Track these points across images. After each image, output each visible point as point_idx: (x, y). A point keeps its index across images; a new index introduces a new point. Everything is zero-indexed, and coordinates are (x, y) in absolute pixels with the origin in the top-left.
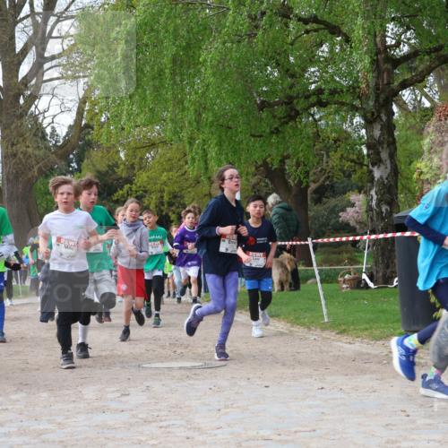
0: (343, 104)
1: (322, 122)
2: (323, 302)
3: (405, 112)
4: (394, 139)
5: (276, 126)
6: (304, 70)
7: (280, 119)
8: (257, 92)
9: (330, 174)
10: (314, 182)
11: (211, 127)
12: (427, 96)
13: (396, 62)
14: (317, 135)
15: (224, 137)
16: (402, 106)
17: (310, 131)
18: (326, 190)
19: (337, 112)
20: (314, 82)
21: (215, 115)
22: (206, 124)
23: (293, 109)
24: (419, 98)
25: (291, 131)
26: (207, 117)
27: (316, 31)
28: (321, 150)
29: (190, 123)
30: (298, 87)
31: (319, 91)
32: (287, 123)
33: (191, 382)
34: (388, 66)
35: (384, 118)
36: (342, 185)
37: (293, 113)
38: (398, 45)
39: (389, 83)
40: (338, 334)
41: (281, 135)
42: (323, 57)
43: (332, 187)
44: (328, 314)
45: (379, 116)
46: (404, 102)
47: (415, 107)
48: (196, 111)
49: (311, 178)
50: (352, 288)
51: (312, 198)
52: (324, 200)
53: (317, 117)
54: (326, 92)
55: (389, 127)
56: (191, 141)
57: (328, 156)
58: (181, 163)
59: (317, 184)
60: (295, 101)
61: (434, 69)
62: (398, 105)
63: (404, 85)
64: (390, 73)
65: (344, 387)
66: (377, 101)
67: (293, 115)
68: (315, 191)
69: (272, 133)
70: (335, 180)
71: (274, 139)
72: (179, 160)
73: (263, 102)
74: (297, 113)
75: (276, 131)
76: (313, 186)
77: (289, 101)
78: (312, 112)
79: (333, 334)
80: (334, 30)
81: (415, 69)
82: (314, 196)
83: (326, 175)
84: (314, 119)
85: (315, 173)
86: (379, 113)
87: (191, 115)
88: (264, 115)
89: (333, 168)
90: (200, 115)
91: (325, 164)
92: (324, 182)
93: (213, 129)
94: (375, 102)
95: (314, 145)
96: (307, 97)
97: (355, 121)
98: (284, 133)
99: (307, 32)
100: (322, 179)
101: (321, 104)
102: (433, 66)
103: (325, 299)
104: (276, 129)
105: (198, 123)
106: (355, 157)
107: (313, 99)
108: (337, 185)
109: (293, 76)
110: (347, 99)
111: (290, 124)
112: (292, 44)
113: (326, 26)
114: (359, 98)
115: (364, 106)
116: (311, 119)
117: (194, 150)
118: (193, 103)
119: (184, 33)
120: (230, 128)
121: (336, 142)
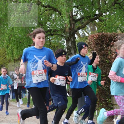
0: (58, 35)
1: (52, 41)
3: (80, 37)
4: (76, 46)
6: (46, 23)
8: (30, 31)
11: (14, 42)
12: (87, 32)
13: (76, 21)
15: (19, 46)
19: (57, 37)
20: (49, 27)
21: (15, 38)
22: (12, 41)
24: (84, 33)
26: (13, 38)
27: (49, 10)
29: (7, 41)
31: (51, 30)
34: (74, 22)
38: (76, 15)
39: (74, 28)
42: (52, 19)
45: (71, 39)
46: (80, 34)
47: (83, 36)
48: (9, 37)
53: (50, 39)
54: (53, 30)
55: (74, 42)
56: (7, 47)
58: (4, 54)
61: (89, 23)
62: (77, 35)
63: (79, 29)
64: (74, 25)
78: (49, 37)
81: (83, 23)
87: (7, 38)
94: (69, 34)
99: (46, 10)
101: (52, 35)
105: (9, 41)
107: (49, 33)
109: (42, 25)
110: (60, 33)
112: (41, 15)
113: (53, 8)
114: (64, 33)
115: (66, 35)
116: (48, 39)
117: (8, 50)
118: (8, 34)
119: (4, 10)
120: (21, 43)
121: (57, 47)
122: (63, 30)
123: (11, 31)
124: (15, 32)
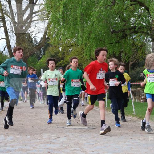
0: (143, 32)
1: (136, 39)
2: (133, 106)
5: (118, 40)
6: (129, 19)
7: (120, 37)
8: (111, 27)
9: (138, 59)
10: (132, 61)
11: (94, 39)
14: (133, 44)
15: (98, 44)
17: (131, 42)
18: (136, 64)
20: (133, 24)
21: (95, 35)
22: (92, 39)
25: (123, 42)
26: (92, 36)
27: (134, 4)
28: (135, 50)
29: (85, 38)
30: (127, 25)
31: (135, 27)
33: (83, 134)
36: (142, 63)
37: (125, 35)
40: (138, 118)
42: (137, 14)
43: (138, 63)
44: (135, 111)
48: (88, 34)
50: (144, 102)
51: (130, 67)
52: (135, 68)
53: (134, 37)
54: (137, 28)
56: (86, 44)
57: (137, 52)
58: (82, 53)
59: (133, 62)
60: (126, 31)
65: (140, 138)
67: (125, 36)
68: (132, 65)
69: (116, 42)
70: (139, 61)
71: (117, 45)
72: (81, 52)
74: (126, 36)
75: (118, 42)
76: (131, 63)
77: (123, 31)
78: (132, 35)
79: (137, 118)
80: (142, 5)
83: (136, 59)
84: (133, 38)
85: (132, 58)
88: (114, 35)
89: (139, 56)
90: (90, 35)
91: (136, 55)
93: (94, 40)
95: (132, 48)
96: (130, 29)
97: (148, 39)
98: (121, 43)
99: (131, 5)
100: (135, 60)
101: (136, 32)
103: (134, 105)
104: (118, 41)
105: (89, 38)
107: (132, 30)
108: (140, 63)
109: (125, 21)
110: (145, 30)
111: (123, 39)
112: (125, 9)
113: (138, 3)
114: (150, 30)
115: (152, 33)
116: (131, 38)
117: (87, 48)
118: (87, 31)
119: (85, 4)
120: (101, 40)
121: (140, 47)
122: (149, 27)
123: (92, 27)
124: (95, 28)
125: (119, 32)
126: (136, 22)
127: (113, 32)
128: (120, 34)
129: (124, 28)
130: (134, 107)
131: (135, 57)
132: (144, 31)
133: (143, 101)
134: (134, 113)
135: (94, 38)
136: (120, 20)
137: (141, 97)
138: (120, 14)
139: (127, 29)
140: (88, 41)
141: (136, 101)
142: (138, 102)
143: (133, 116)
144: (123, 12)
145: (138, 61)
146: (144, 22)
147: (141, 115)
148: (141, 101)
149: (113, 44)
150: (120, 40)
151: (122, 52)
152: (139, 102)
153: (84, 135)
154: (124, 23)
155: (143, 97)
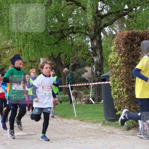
0: (82, 33)
1: (75, 39)
2: (74, 109)
3: (106, 36)
4: (102, 46)
5: (56, 41)
6: (67, 19)
7: (58, 38)
8: (49, 28)
9: (78, 60)
10: (72, 63)
11: (31, 41)
12: (114, 30)
13: (102, 17)
14: (73, 45)
15: (36, 45)
16: (105, 33)
17: (70, 43)
18: (77, 66)
19: (80, 36)
20: (71, 24)
21: (32, 36)
22: (29, 40)
23: (63, 34)
24: (111, 31)
25: (62, 43)
26: (30, 37)
27: (71, 4)
28: (74, 50)
30: (65, 26)
31: (73, 28)
32: (61, 40)
34: (99, 18)
35: (98, 38)
36: (83, 64)
37: (63, 36)
38: (102, 10)
39: (99, 25)
40: (80, 121)
41: (58, 44)
42: (75, 14)
43: (79, 64)
44: (76, 114)
45: (96, 38)
46: (106, 32)
47: (110, 34)
48: (25, 35)
49: (71, 61)
50: (86, 103)
52: (76, 69)
53: (73, 37)
54: (75, 28)
55: (100, 42)
56: (24, 46)
57: (77, 53)
59: (73, 64)
60: (64, 32)
61: (116, 19)
62: (103, 33)
63: (105, 26)
64: (100, 21)
65: (81, 142)
66: (95, 31)
68: (73, 66)
69: (55, 43)
70: (80, 62)
71: (56, 46)
73: (51, 32)
74: (65, 36)
76: (71, 64)
77: (62, 31)
78: (71, 36)
79: (78, 121)
80: (78, 4)
81: (110, 19)
82: (72, 68)
83: (76, 60)
85: (72, 59)
86: (96, 36)
87: (23, 36)
88: (52, 36)
89: (79, 57)
90: (27, 36)
91: (76, 56)
92: (76, 62)
94: (94, 32)
95: (72, 49)
96: (68, 30)
98: (60, 44)
99: (68, 5)
100: (75, 62)
101: (75, 33)
102: (116, 18)
104: (57, 42)
105: (26, 39)
106: (87, 53)
107: (71, 31)
108: (81, 64)
109: (63, 22)
112: (62, 9)
113: (75, 2)
114: (88, 30)
115: (90, 34)
116: (70, 38)
117: (25, 50)
120: (39, 42)
121: (80, 47)
125: (56, 32)
126: (73, 22)
127: (51, 33)
128: (58, 35)
129: (62, 28)
130: (76, 110)
131: (75, 58)
132: (82, 31)
133: (84, 103)
134: (76, 116)
135: (32, 39)
136: (58, 20)
137: (82, 99)
138: (57, 14)
139: (65, 30)
140: (26, 42)
141: (78, 103)
142: (79, 104)
143: (75, 119)
144: (60, 12)
145: (78, 62)
146: (82, 22)
147: (82, 117)
148: (83, 103)
149: (51, 45)
150: (58, 41)
151: (61, 53)
152: (81, 104)
153: (23, 142)
154: (62, 23)
155: (84, 99)
